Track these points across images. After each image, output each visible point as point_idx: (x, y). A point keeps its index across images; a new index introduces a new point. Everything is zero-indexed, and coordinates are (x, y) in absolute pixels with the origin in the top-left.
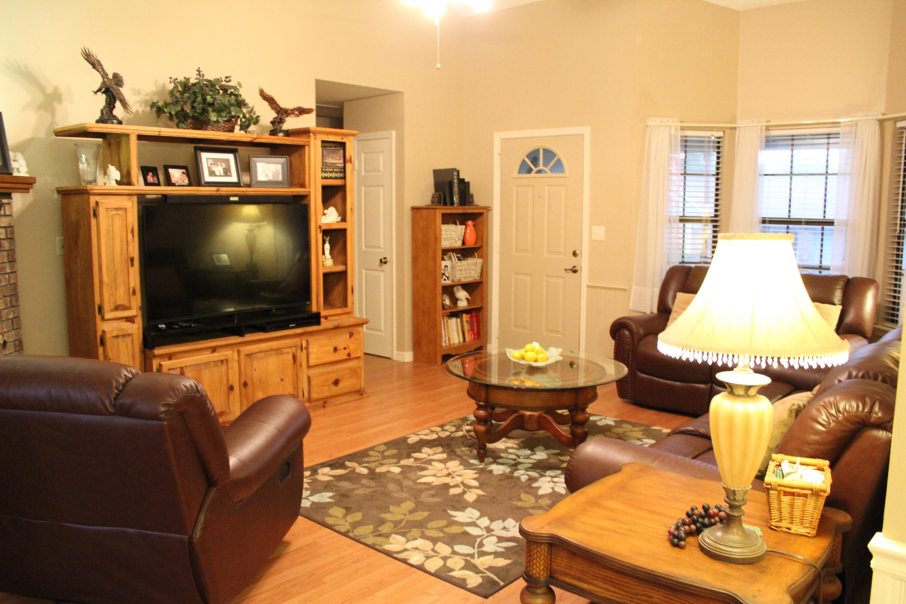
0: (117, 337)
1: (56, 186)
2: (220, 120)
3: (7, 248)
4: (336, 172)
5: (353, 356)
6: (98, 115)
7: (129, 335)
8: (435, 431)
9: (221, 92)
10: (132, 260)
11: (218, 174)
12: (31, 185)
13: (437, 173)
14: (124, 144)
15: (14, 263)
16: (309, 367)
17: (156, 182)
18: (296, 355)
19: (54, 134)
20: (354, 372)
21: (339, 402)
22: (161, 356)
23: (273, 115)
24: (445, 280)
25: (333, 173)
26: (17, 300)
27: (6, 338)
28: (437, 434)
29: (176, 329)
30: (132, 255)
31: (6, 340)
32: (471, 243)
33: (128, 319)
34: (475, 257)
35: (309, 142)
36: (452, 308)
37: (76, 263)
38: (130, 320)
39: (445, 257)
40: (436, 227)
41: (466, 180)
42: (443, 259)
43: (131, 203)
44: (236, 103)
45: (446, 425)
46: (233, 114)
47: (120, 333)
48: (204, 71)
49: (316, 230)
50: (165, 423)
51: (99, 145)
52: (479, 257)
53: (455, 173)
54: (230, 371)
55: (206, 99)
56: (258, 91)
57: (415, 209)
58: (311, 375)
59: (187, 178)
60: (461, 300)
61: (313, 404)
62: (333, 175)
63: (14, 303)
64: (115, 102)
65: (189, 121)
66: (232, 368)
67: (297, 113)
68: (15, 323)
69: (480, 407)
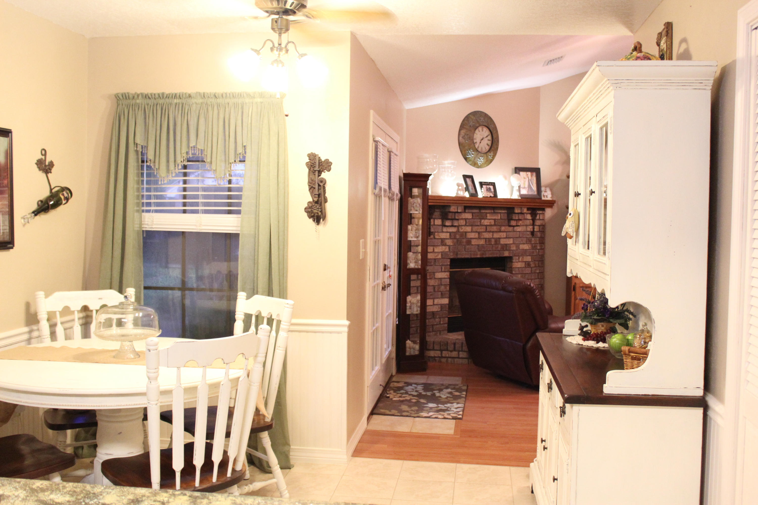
3: (539, 236)
12: (553, 205)
15: (543, 244)
26: (543, 264)
63: (541, 265)
68: (540, 275)
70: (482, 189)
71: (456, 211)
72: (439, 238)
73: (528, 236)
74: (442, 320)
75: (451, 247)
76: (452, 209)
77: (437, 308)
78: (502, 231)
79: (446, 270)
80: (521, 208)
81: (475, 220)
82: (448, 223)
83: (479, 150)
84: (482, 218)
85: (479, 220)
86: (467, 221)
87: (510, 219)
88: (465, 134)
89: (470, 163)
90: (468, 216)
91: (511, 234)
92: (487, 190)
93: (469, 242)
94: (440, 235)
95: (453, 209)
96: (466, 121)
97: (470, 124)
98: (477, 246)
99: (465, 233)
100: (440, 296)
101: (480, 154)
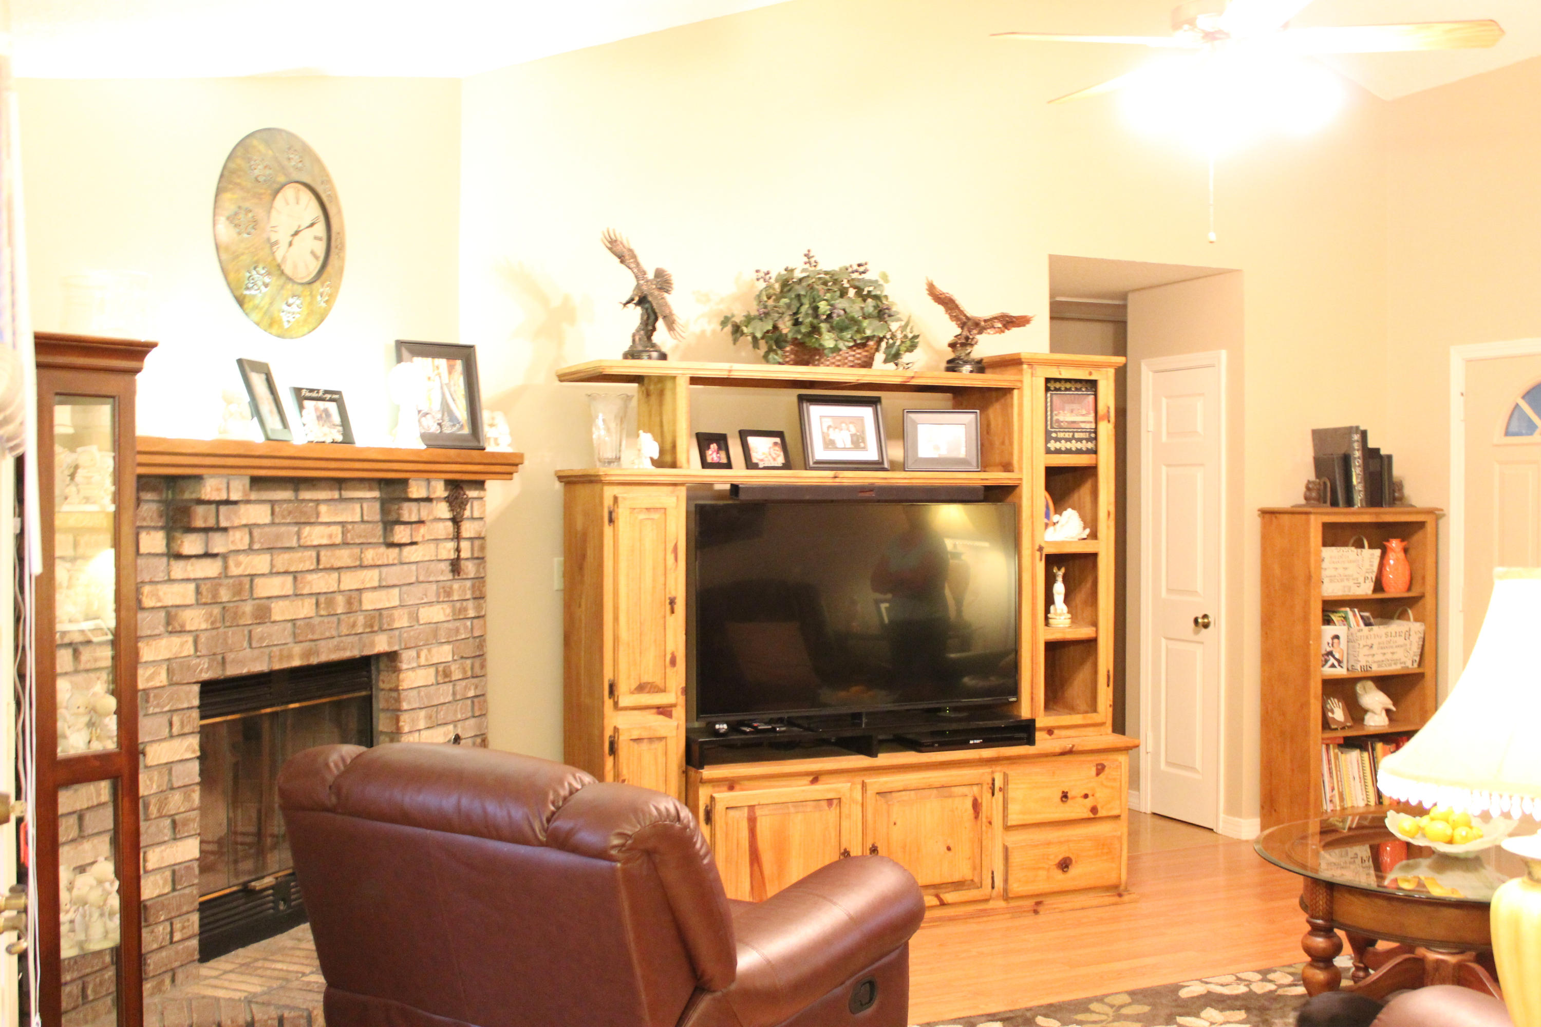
0: (638, 740)
1: (559, 468)
2: (841, 345)
3: (472, 575)
4: (1080, 440)
5: (1102, 813)
6: (627, 345)
7: (660, 739)
8: (1245, 980)
9: (852, 292)
10: (672, 602)
11: (839, 444)
12: (514, 468)
13: (1320, 436)
14: (668, 394)
15: (482, 601)
16: (1007, 828)
17: (724, 461)
18: (980, 801)
19: (556, 379)
20: (1104, 847)
21: (1069, 906)
22: (715, 782)
23: (952, 330)
24: (1333, 666)
25: (1074, 441)
26: (483, 666)
27: (459, 732)
28: (1247, 986)
29: (745, 733)
30: (673, 594)
31: (460, 734)
32: (1395, 588)
33: (661, 709)
34: (1409, 619)
35: (1021, 381)
36: (1350, 727)
37: (580, 606)
38: (664, 711)
39: (1334, 617)
40: (1308, 553)
41: (1383, 452)
42: (1327, 621)
43: (674, 499)
44: (875, 313)
45: (1275, 971)
46: (868, 333)
47: (645, 734)
48: (817, 256)
49: (1033, 556)
50: (619, 865)
51: (628, 398)
52: (1416, 620)
53: (1356, 437)
54: (845, 824)
55: (818, 308)
56: (926, 287)
57: (1268, 514)
58: (1010, 845)
59: (782, 454)
60: (1373, 712)
61: (1013, 904)
62: (1073, 445)
63: (478, 671)
64: (656, 319)
65: (788, 349)
66: (849, 816)
67: (1000, 325)
68: (476, 704)
69: (1316, 930)
70: (304, 412)
71: (224, 496)
72: (159, 604)
73: (442, 578)
74: (178, 925)
75: (203, 639)
76: (208, 489)
77: (161, 882)
78: (366, 563)
79: (186, 730)
80: (428, 481)
81: (283, 529)
82: (191, 544)
83: (288, 270)
84: (303, 520)
85: (296, 529)
86: (256, 532)
87: (390, 523)
88: (240, 207)
89: (256, 316)
90: (258, 514)
91: (393, 575)
92: (319, 418)
93: (262, 614)
94: (161, 594)
95: (211, 489)
96: (239, 161)
97: (257, 172)
98: (289, 625)
99: (248, 579)
100: (168, 833)
101: (289, 286)
